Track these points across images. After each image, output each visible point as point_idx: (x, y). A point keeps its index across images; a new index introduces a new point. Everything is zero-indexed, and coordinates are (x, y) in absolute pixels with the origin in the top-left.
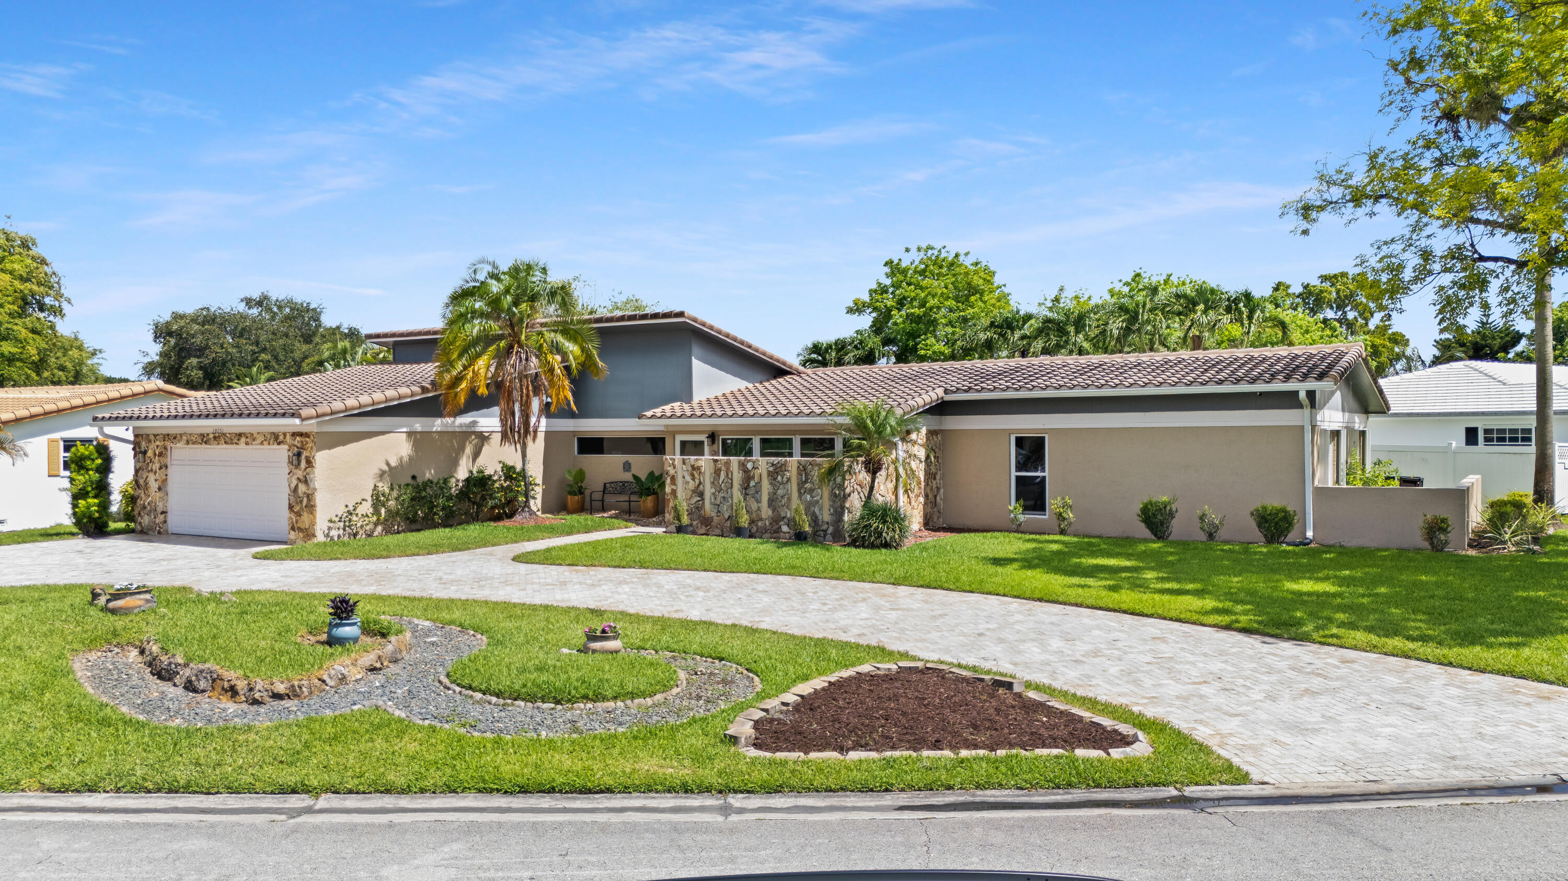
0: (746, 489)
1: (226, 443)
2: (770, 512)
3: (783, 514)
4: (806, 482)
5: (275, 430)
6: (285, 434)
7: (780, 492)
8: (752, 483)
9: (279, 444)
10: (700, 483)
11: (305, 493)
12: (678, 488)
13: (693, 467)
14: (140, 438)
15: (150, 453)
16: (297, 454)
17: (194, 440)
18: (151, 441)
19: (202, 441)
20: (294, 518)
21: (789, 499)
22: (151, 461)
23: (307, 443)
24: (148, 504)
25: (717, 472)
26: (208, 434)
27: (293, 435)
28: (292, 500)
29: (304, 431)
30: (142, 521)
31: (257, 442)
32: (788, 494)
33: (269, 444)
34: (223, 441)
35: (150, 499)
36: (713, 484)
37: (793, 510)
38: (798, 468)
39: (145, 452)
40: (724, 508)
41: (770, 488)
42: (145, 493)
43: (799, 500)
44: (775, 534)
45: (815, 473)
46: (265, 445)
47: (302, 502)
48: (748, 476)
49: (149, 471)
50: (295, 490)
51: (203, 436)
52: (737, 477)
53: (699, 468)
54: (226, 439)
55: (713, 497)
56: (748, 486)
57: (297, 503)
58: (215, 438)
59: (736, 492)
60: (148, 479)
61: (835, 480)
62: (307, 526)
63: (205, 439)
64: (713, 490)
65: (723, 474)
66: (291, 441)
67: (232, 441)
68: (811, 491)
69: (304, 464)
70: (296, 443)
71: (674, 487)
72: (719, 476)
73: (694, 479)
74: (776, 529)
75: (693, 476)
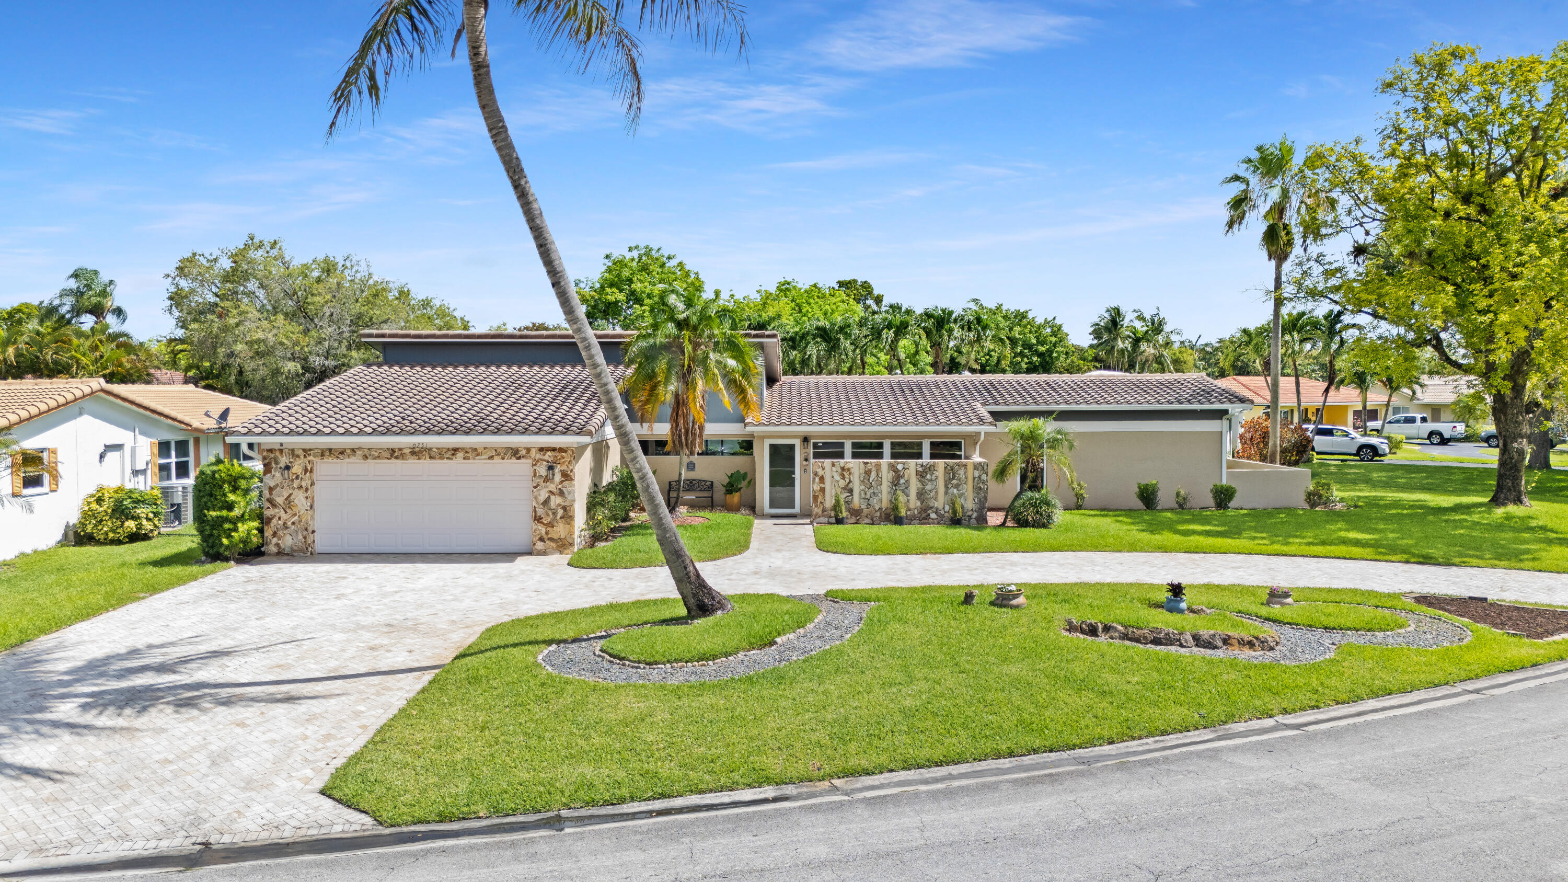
0: (895, 485)
1: (431, 458)
2: (919, 503)
3: (931, 505)
4: (953, 478)
5: (513, 446)
6: (528, 450)
7: (928, 487)
8: (902, 481)
9: (519, 458)
10: (850, 482)
11: (559, 505)
12: (828, 485)
13: (843, 469)
14: (278, 453)
15: (297, 469)
16: (551, 468)
17: (377, 454)
18: (298, 456)
19: (392, 455)
20: (543, 530)
21: (936, 492)
22: (297, 477)
23: (563, 458)
24: (293, 523)
25: (868, 473)
26: (400, 450)
27: (541, 449)
28: (540, 511)
29: (558, 446)
30: (280, 542)
31: (483, 457)
32: (936, 488)
33: (503, 459)
34: (427, 456)
35: (296, 518)
36: (863, 481)
37: (940, 502)
38: (946, 468)
39: (288, 468)
40: (874, 501)
41: (919, 485)
42: (286, 512)
43: (946, 493)
44: (923, 518)
45: (962, 472)
46: (497, 460)
47: (554, 514)
48: (898, 475)
49: (294, 488)
50: (546, 502)
51: (393, 451)
52: (886, 476)
53: (849, 469)
54: (433, 454)
55: (863, 493)
56: (898, 483)
57: (548, 515)
58: (413, 453)
59: (885, 488)
60: (292, 497)
61: (979, 477)
62: (562, 537)
63: (396, 454)
64: (863, 487)
65: (873, 475)
66: (539, 456)
67: (441, 457)
68: (957, 486)
69: (558, 477)
70: (546, 457)
71: (822, 485)
72: (869, 476)
73: (844, 478)
74: (924, 515)
75: (843, 475)
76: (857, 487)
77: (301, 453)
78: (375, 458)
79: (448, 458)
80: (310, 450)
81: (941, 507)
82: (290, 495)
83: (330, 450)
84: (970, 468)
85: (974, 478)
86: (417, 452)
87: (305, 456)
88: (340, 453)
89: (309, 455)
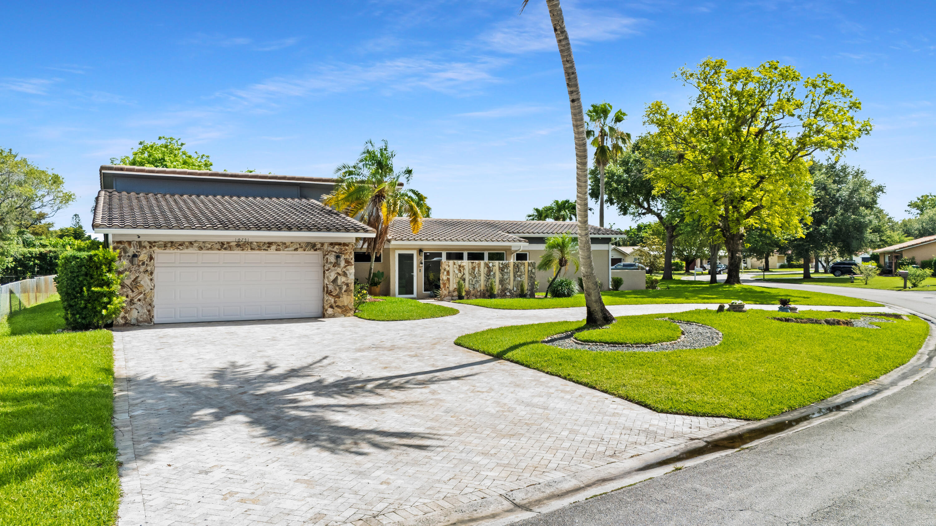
0: (488, 276)
1: (252, 249)
2: (500, 286)
3: (507, 287)
4: (518, 271)
5: (312, 241)
6: (322, 244)
7: (505, 277)
8: (492, 273)
9: (316, 250)
10: (464, 274)
11: (343, 282)
12: (451, 277)
13: (460, 266)
14: (126, 245)
15: (143, 256)
16: (338, 257)
17: (209, 246)
18: (145, 247)
19: (222, 247)
20: (332, 300)
21: (510, 280)
22: (143, 264)
23: (346, 250)
24: (139, 300)
25: (473, 269)
26: (228, 243)
27: (331, 244)
28: (331, 287)
29: (342, 242)
30: (127, 315)
31: (290, 249)
32: (509, 277)
33: (304, 250)
34: (249, 248)
35: (142, 295)
36: (471, 274)
37: (511, 286)
38: (514, 265)
39: (135, 256)
40: (477, 286)
41: (501, 275)
42: (133, 291)
43: (514, 280)
44: (503, 295)
45: (522, 268)
46: (300, 251)
47: (341, 289)
48: (489, 270)
49: (140, 272)
50: (335, 281)
51: (223, 244)
52: (483, 270)
53: (463, 267)
54: (253, 247)
55: (471, 281)
56: (490, 275)
57: (336, 290)
58: (238, 245)
59: (483, 278)
60: (139, 279)
61: (531, 271)
62: (346, 304)
63: (225, 246)
64: (471, 277)
65: (477, 269)
66: (330, 248)
67: (260, 249)
68: (520, 276)
69: (343, 264)
70: (335, 249)
71: (448, 277)
72: (474, 270)
73: (460, 272)
74: (503, 294)
75: (460, 270)
76: (467, 277)
77: (146, 244)
78: (208, 249)
79: (264, 250)
80: (155, 242)
81: (512, 288)
82: (137, 277)
83: (172, 242)
84: (526, 265)
85: (529, 271)
86: (241, 245)
87: (150, 247)
88: (180, 245)
89: (154, 246)
